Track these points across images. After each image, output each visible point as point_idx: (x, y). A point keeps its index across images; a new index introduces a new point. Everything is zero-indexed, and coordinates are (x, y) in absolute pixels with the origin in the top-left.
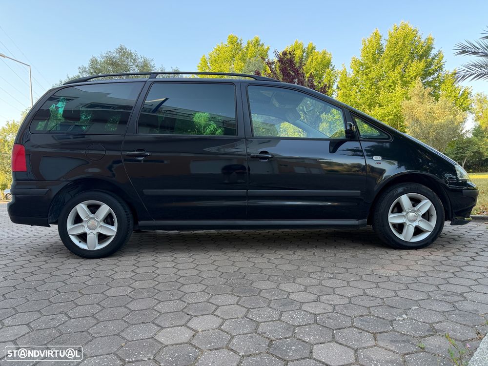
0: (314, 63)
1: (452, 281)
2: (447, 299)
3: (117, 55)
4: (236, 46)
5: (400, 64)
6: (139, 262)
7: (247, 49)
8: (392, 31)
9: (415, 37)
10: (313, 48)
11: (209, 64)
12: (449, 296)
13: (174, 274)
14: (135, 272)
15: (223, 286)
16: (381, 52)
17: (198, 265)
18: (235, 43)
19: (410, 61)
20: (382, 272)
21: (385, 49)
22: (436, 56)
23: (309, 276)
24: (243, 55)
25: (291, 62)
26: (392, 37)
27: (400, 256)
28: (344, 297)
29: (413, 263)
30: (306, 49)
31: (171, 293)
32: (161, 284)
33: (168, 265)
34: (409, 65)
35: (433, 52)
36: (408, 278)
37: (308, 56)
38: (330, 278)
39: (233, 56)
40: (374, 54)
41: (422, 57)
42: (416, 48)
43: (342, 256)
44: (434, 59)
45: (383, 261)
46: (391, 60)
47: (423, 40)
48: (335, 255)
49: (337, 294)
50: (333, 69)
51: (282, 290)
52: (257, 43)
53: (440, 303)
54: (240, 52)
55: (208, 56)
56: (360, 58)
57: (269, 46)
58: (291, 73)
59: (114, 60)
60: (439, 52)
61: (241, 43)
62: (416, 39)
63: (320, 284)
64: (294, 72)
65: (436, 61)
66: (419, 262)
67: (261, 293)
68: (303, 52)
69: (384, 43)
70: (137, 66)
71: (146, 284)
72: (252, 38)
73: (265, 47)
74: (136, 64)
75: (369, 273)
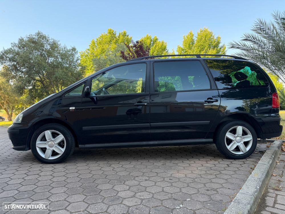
0: (157, 48)
1: (214, 180)
2: (208, 193)
3: (36, 37)
4: (112, 35)
5: (203, 51)
6: (30, 171)
7: (119, 38)
8: (199, 32)
9: (211, 36)
10: (157, 39)
11: (96, 45)
12: (209, 191)
13: (50, 180)
14: (24, 179)
15: (79, 188)
16: (193, 43)
17: (67, 173)
18: (112, 34)
19: (208, 49)
20: (177, 175)
21: (195, 42)
22: (222, 47)
23: (134, 179)
24: (116, 41)
25: (141, 47)
26: (199, 35)
27: (189, 164)
28: (150, 193)
29: (195, 169)
30: (153, 40)
31: (43, 194)
32: (39, 188)
33: (48, 174)
34: (208, 51)
35: (220, 45)
36: (190, 179)
37: (153, 44)
38: (146, 180)
39: (111, 41)
40: (189, 45)
41: (214, 47)
42: (211, 42)
43: (157, 164)
44: (221, 49)
45: (180, 167)
46: (199, 48)
47: (215, 38)
48: (153, 164)
49: (147, 192)
50: (167, 52)
51: (115, 190)
52: (125, 34)
53: (203, 196)
54: (115, 39)
55: (96, 40)
56: (182, 46)
57: (131, 36)
58: (141, 53)
59: (34, 40)
60: (224, 45)
61: (115, 34)
62: (212, 37)
63: (139, 184)
64: (142, 53)
65: (222, 50)
66: (199, 168)
67: (101, 192)
68: (151, 41)
69: (195, 38)
70: (49, 44)
71: (29, 188)
72: (122, 31)
73: (129, 37)
74: (48, 43)
75: (169, 176)
